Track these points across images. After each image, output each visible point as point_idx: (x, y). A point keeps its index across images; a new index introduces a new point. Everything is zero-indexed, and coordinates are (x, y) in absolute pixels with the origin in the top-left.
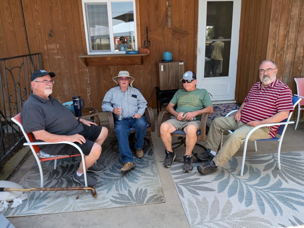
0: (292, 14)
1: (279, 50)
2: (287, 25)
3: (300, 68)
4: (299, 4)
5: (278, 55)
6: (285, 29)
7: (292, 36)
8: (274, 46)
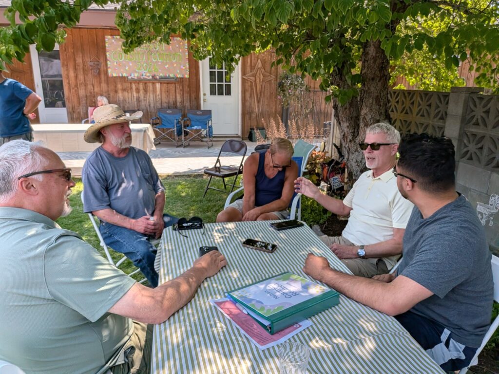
0: (77, 62)
1: (73, 86)
2: (75, 69)
3: (94, 101)
4: (81, 55)
5: (74, 91)
6: (74, 72)
7: (81, 77)
8: (69, 83)
